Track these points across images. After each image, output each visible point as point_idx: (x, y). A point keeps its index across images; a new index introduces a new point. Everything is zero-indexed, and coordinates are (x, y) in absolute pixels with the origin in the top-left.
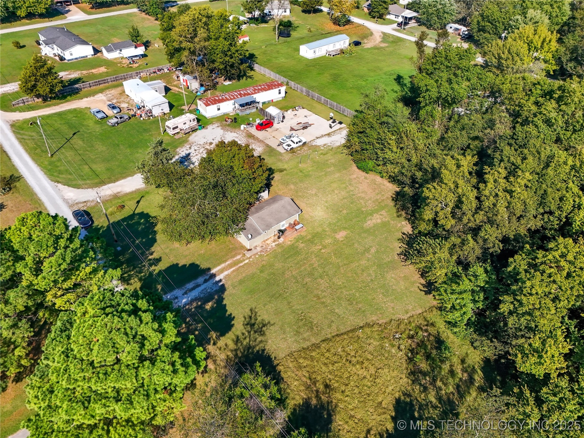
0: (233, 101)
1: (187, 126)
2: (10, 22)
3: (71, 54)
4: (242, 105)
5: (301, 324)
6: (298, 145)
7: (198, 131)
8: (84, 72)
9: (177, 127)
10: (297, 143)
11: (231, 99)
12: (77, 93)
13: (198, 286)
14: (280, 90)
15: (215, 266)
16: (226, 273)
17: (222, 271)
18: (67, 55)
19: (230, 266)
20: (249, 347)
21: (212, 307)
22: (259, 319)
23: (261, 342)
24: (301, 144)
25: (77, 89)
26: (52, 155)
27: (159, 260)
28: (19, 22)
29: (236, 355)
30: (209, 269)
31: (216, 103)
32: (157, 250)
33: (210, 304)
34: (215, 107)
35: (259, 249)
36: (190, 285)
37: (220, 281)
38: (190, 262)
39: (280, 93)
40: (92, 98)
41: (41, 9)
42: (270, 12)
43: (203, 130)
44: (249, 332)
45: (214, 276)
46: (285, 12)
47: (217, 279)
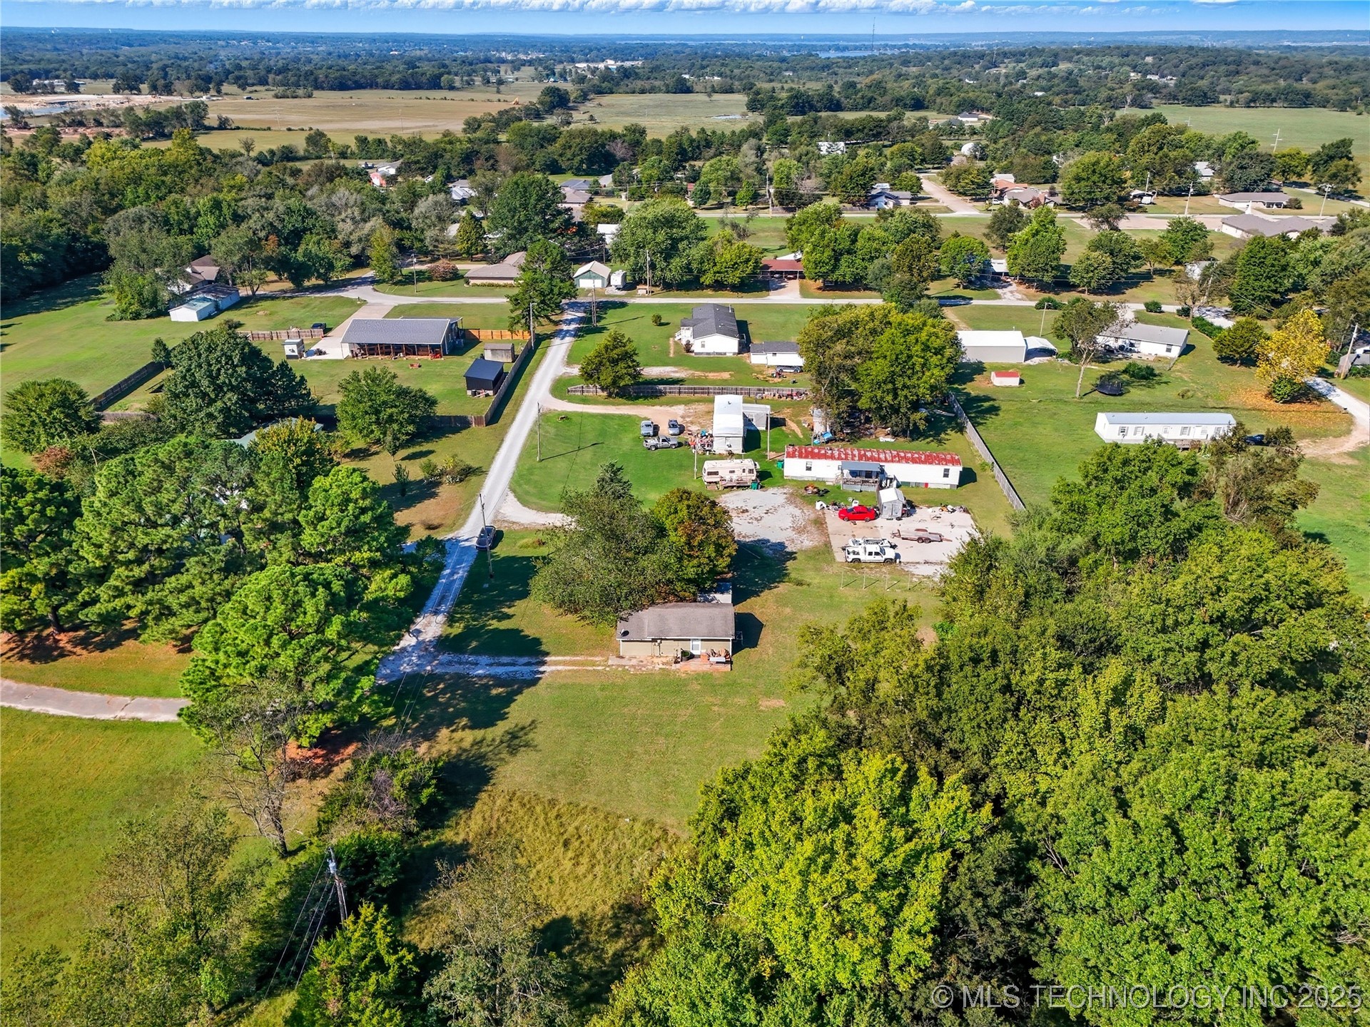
0: (839, 463)
1: (735, 477)
2: (688, 290)
3: (703, 346)
4: (854, 473)
5: (571, 769)
6: (872, 558)
7: (748, 491)
8: (698, 373)
9: (716, 473)
10: (870, 554)
11: (839, 458)
12: (657, 397)
13: (513, 664)
14: (947, 470)
15: (555, 655)
16: (560, 668)
17: (556, 663)
18: (697, 347)
19: (573, 663)
20: (483, 757)
21: (498, 695)
22: (531, 735)
23: (502, 759)
24: (878, 558)
25: (660, 391)
26: (541, 461)
27: (509, 617)
28: (699, 292)
29: (459, 755)
30: (547, 654)
31: (806, 457)
32: (519, 607)
33: (501, 690)
34: (802, 463)
35: (634, 662)
36: (505, 659)
37: (543, 672)
38: (537, 636)
39: (946, 475)
40: (667, 408)
41: (733, 278)
42: (1132, 345)
43: (759, 492)
44: (502, 742)
45: (544, 663)
46: (1169, 350)
47: (542, 669)
